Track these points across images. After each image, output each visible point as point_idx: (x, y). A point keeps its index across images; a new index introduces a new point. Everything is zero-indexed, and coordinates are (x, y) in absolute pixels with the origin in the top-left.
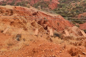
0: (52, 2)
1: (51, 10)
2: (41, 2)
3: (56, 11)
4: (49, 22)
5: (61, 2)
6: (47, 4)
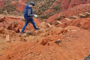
6: (14, 7)
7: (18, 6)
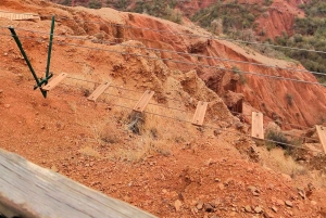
0: (271, 7)
1: (264, 38)
2: (224, 3)
3: (284, 44)
4: (252, 86)
5: (314, 9)
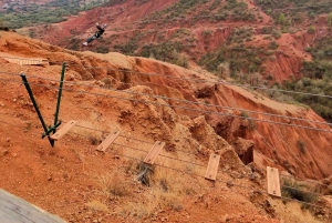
0: (278, 50)
1: (271, 82)
2: (231, 47)
3: (293, 88)
4: (262, 132)
5: (321, 52)
6: (257, 58)
7: (274, 56)
